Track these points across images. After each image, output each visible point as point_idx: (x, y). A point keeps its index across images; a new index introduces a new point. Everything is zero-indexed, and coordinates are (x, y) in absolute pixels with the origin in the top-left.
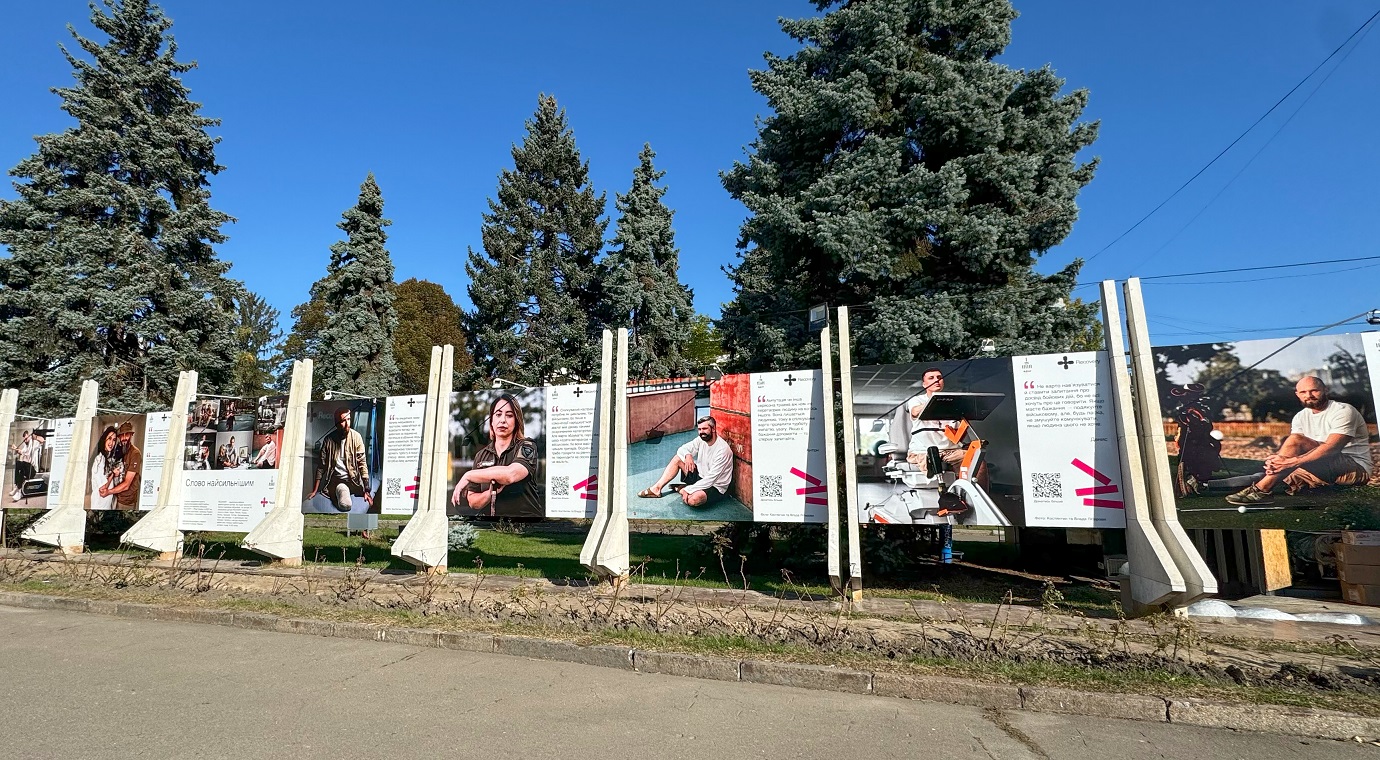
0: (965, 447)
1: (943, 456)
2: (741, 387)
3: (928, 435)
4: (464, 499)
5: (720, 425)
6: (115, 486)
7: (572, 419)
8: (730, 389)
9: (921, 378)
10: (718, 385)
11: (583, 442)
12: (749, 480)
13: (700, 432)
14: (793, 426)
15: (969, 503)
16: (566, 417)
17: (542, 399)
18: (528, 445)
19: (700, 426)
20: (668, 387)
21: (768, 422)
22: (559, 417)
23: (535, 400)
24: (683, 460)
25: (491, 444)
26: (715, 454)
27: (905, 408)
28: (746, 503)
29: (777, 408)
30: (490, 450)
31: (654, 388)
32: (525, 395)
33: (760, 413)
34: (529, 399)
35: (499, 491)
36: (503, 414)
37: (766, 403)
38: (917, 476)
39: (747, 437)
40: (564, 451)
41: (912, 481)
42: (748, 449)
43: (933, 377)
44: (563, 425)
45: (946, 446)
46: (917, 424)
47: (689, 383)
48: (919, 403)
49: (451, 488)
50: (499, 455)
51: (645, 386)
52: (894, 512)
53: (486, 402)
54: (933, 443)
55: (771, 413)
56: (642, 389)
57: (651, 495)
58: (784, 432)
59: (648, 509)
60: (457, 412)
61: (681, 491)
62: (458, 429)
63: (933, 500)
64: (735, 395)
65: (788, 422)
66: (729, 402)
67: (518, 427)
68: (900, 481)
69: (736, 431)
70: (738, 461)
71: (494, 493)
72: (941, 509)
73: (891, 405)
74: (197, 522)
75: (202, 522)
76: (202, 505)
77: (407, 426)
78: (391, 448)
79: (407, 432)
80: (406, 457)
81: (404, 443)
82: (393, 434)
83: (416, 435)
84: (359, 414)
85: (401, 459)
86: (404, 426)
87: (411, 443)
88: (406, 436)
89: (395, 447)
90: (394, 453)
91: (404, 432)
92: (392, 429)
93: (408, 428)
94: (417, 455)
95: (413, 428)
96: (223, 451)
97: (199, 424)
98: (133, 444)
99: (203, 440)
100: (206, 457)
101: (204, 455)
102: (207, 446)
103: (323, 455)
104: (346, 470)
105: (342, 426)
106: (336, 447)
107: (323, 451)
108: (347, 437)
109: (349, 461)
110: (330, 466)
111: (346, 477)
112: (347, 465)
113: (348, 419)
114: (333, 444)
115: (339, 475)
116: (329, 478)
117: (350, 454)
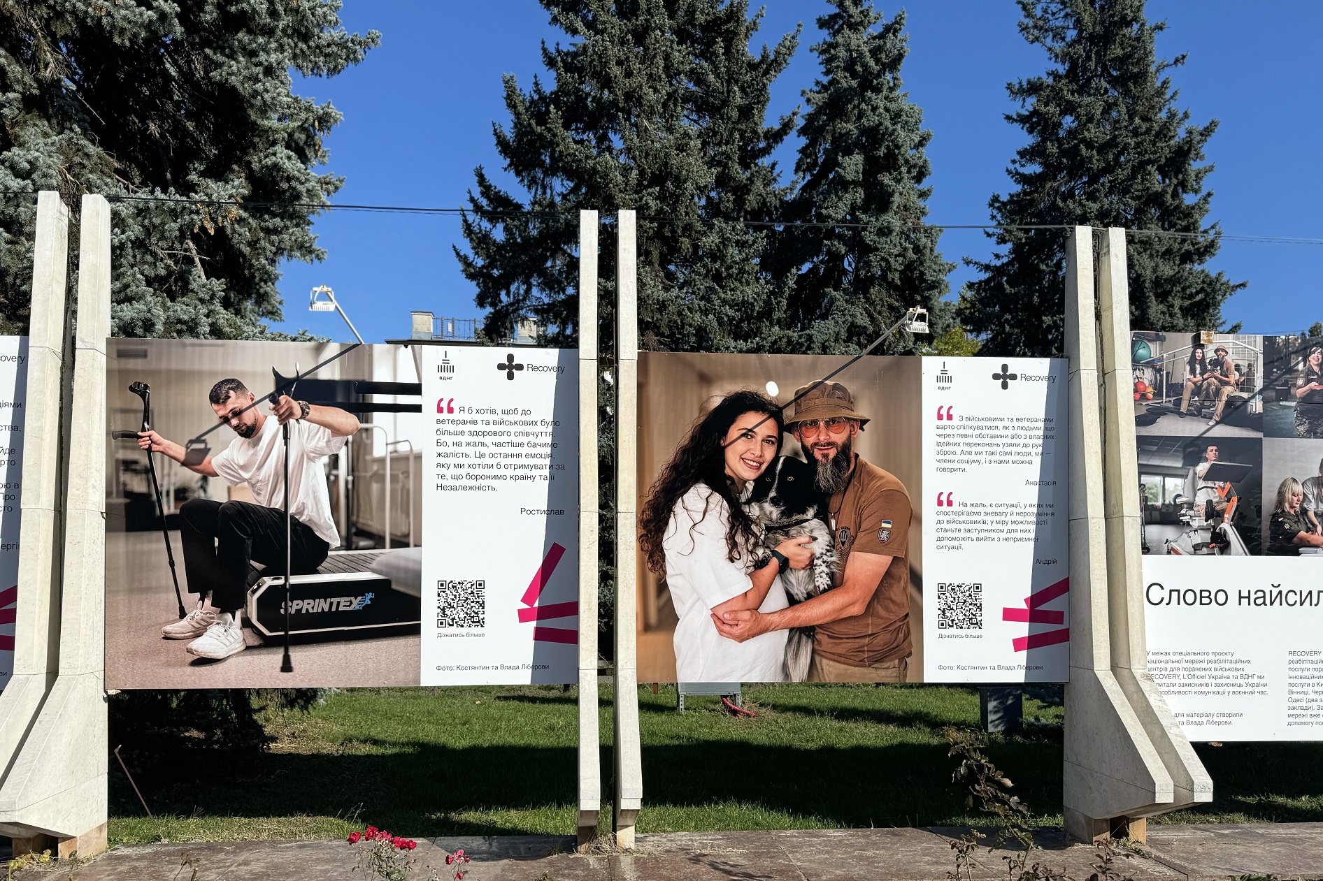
6: (792, 601)
74: (1207, 716)
75: (1224, 715)
76: (1223, 665)
96: (1290, 496)
97: (1184, 408)
98: (864, 457)
99: (1206, 460)
100: (1226, 516)
101: (1219, 508)
102: (1225, 481)
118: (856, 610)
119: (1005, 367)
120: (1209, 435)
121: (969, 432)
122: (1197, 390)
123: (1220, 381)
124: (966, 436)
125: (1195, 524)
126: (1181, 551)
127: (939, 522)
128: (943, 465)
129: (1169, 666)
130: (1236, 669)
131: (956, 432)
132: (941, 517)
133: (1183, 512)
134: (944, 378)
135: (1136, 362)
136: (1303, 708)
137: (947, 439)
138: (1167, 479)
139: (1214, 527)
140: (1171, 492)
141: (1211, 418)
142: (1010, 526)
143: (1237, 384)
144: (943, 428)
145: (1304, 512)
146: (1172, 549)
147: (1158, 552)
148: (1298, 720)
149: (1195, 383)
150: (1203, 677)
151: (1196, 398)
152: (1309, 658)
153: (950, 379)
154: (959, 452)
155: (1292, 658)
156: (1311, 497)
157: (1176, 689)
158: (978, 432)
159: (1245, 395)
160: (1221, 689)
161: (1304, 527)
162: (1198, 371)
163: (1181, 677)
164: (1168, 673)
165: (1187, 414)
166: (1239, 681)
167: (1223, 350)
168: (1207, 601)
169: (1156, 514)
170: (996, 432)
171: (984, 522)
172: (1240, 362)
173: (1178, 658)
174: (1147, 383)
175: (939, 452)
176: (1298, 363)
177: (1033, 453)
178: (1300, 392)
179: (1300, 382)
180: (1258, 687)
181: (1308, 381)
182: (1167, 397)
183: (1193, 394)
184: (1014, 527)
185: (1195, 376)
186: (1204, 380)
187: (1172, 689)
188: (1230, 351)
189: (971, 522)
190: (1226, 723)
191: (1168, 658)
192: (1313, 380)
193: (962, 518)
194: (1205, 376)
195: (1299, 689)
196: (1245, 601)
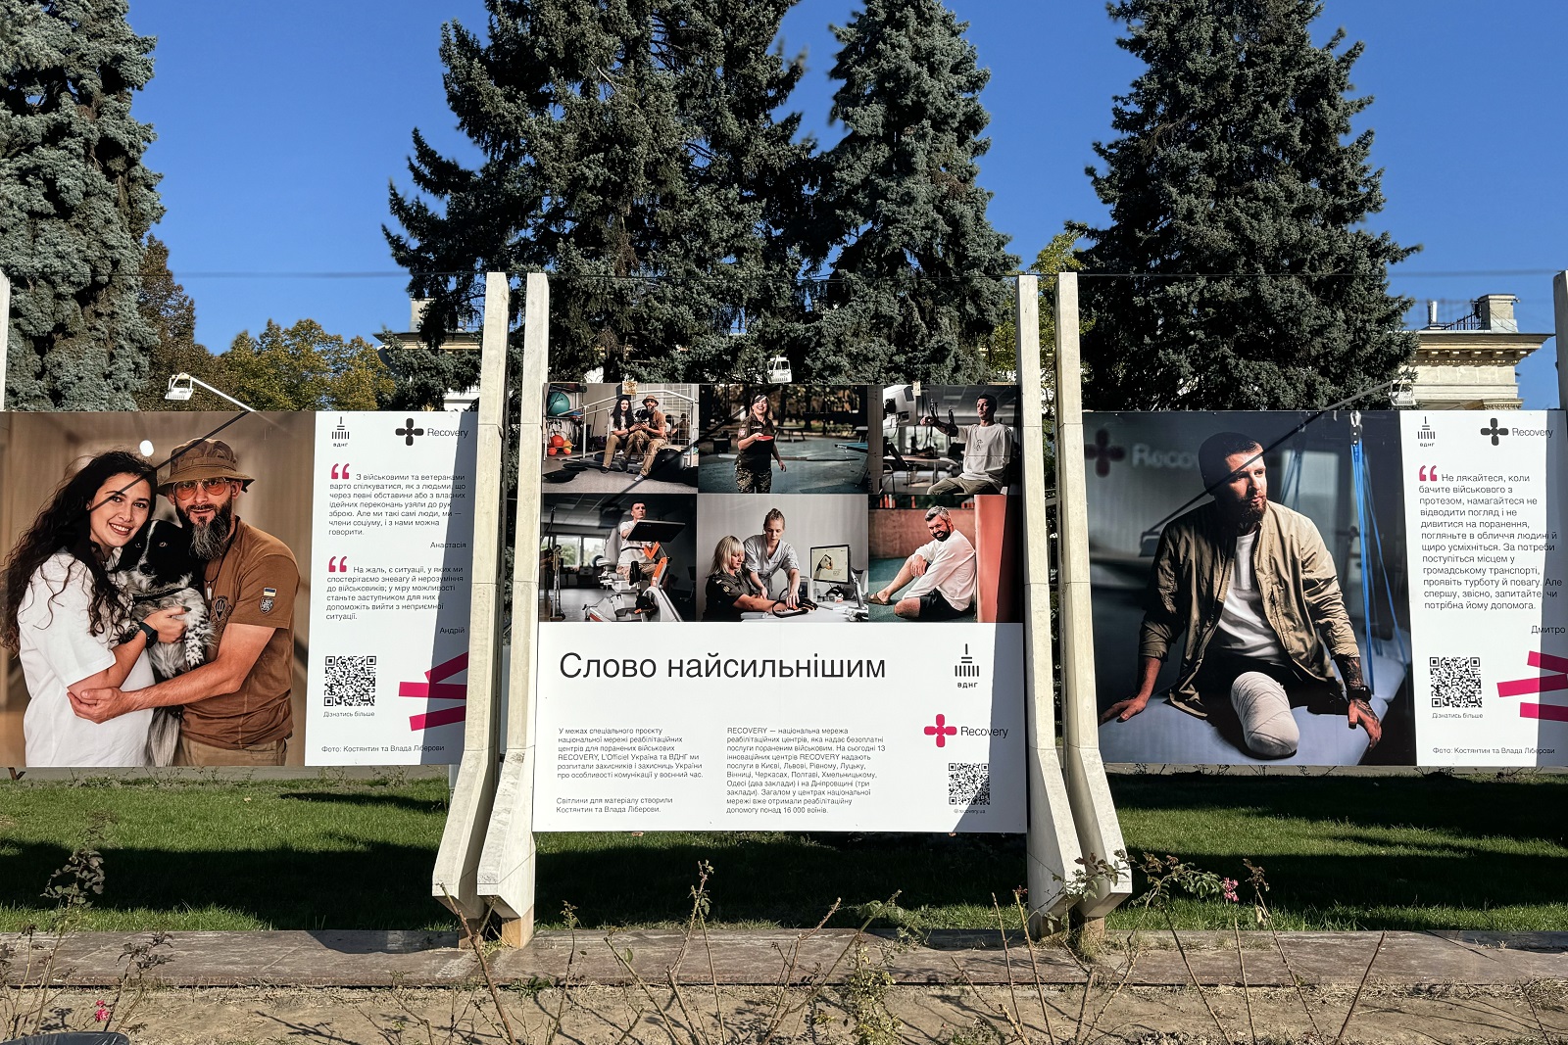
6: (159, 677)
74: (629, 801)
75: (650, 801)
76: (649, 744)
77: (1488, 502)
78: (1432, 565)
79: (1490, 519)
80: (1493, 594)
81: (1480, 553)
82: (1435, 525)
83: (1524, 530)
84: (1298, 458)
85: (1473, 600)
86: (1477, 502)
87: (1509, 554)
88: (1489, 531)
89: (1449, 565)
90: (1448, 583)
91: (1478, 519)
92: (1431, 507)
93: (1492, 507)
94: (1533, 588)
95: (1509, 507)
96: (730, 556)
97: (606, 464)
98: (245, 520)
99: (631, 518)
100: (654, 578)
101: (645, 570)
102: (653, 541)
103: (1163, 580)
104: (1267, 631)
105: (1234, 493)
106: (1214, 557)
107: (1162, 569)
108: (1258, 528)
109: (1273, 602)
110: (1195, 615)
111: (1269, 651)
112: (1268, 615)
113: (1259, 472)
114: (1204, 547)
115: (1239, 646)
116: (1195, 656)
117: (1276, 580)
118: (230, 687)
119: (410, 422)
120: (634, 491)
121: (367, 491)
122: (622, 444)
123: (649, 433)
124: (364, 496)
125: (618, 588)
126: (601, 618)
127: (330, 590)
128: (336, 528)
129: (585, 745)
130: (665, 749)
131: (352, 491)
132: (333, 584)
133: (604, 574)
134: (341, 433)
135: (551, 415)
136: (745, 793)
137: (342, 499)
138: (585, 539)
139: (639, 591)
140: (590, 554)
141: (638, 473)
142: (412, 593)
143: (669, 437)
144: (339, 487)
145: (747, 573)
146: (592, 615)
147: (576, 619)
148: (739, 806)
149: (619, 436)
150: (626, 757)
151: (621, 452)
152: (752, 735)
153: (347, 435)
154: (355, 512)
155: (731, 735)
156: (754, 557)
157: (594, 771)
158: (377, 491)
159: (678, 448)
160: (646, 771)
161: (745, 589)
162: (623, 423)
163: (600, 757)
164: (584, 753)
165: (610, 470)
166: (668, 762)
167: (652, 400)
168: (632, 672)
169: (573, 578)
170: (399, 491)
171: (382, 589)
172: (672, 413)
173: (595, 736)
174: (565, 437)
175: (332, 514)
176: (739, 413)
177: (440, 514)
178: (742, 444)
179: (742, 433)
180: (691, 768)
181: (752, 432)
182: (587, 451)
183: (618, 447)
184: (416, 593)
185: (620, 429)
186: (630, 433)
187: (588, 771)
188: (661, 402)
189: (367, 589)
190: (652, 810)
191: (584, 736)
192: (757, 430)
193: (356, 585)
194: (631, 429)
195: (740, 771)
196: (675, 672)
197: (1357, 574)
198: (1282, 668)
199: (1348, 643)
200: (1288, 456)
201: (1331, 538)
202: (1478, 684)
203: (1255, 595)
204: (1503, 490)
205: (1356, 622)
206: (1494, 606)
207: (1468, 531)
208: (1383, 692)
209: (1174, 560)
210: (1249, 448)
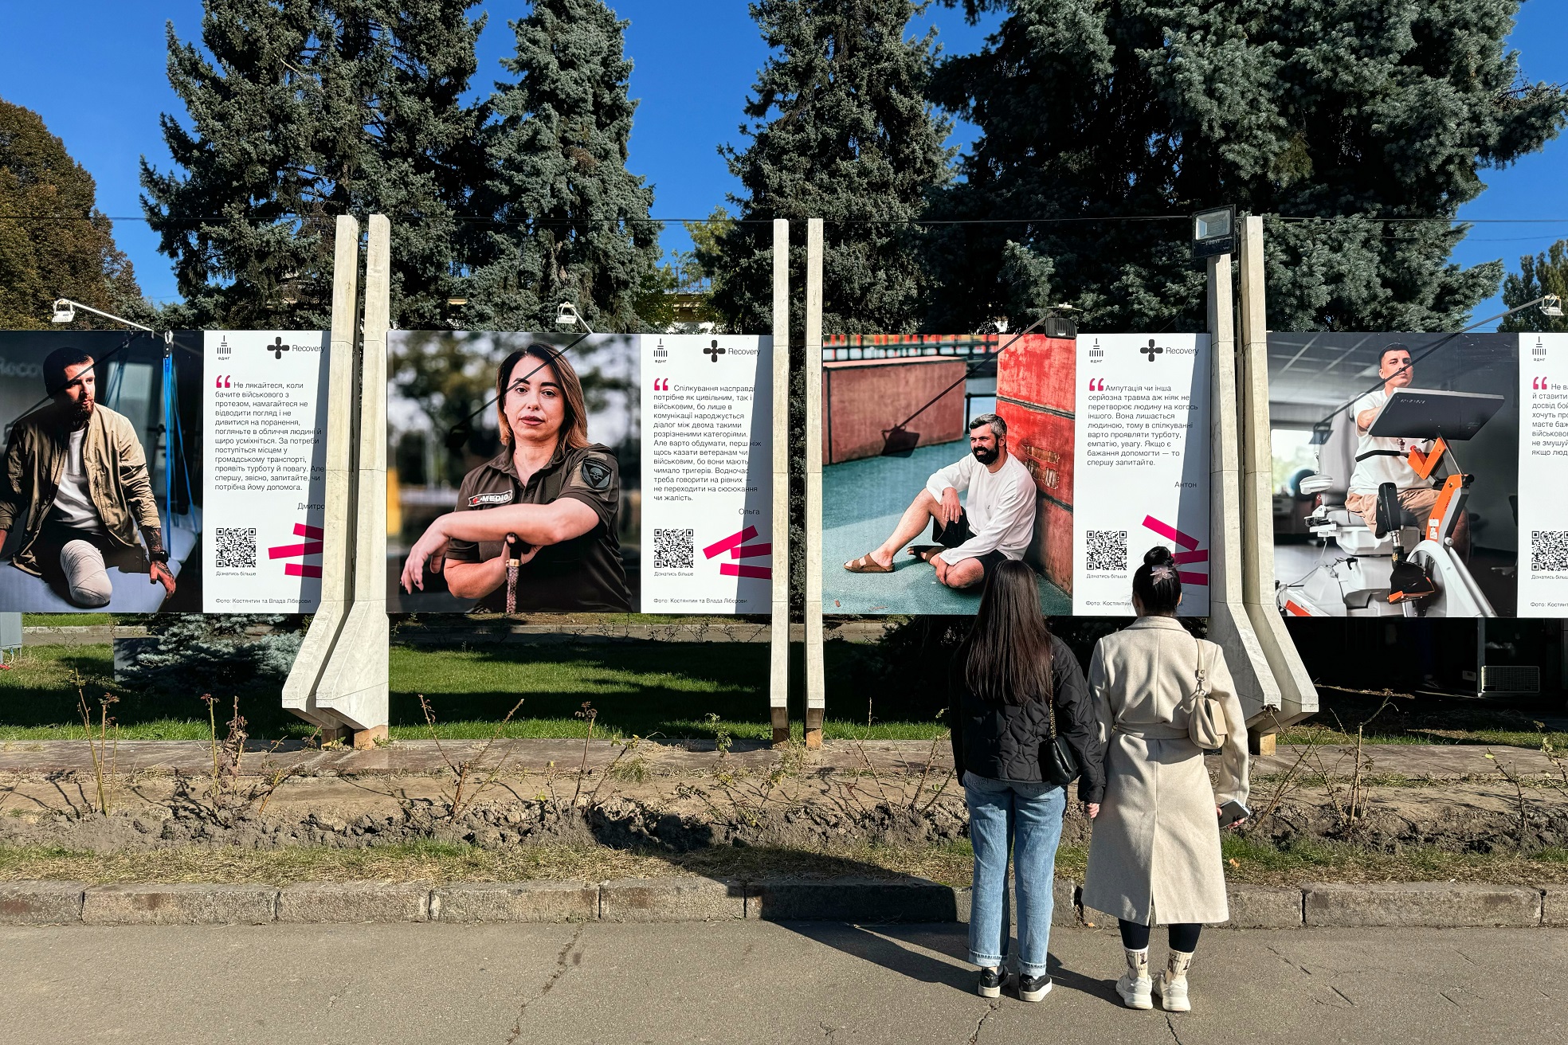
0: (1439, 485)
1: (1403, 500)
2: (1057, 358)
3: (1382, 462)
4: (434, 579)
5: (1014, 432)
7: (700, 407)
8: (1037, 361)
9: (1378, 360)
10: (1013, 354)
11: (726, 458)
12: (1065, 539)
13: (974, 444)
14: (1152, 439)
15: (1437, 579)
16: (685, 402)
17: (630, 361)
18: (597, 461)
19: (976, 433)
20: (912, 352)
21: (1105, 430)
22: (671, 403)
23: (612, 362)
24: (939, 498)
25: (503, 456)
26: (1001, 489)
27: (1348, 414)
28: (1059, 581)
29: (1124, 402)
30: (501, 467)
31: (882, 353)
32: (587, 350)
33: (1094, 412)
34: (599, 359)
35: (527, 558)
36: (533, 390)
37: (1105, 392)
38: (1359, 536)
39: (1065, 458)
40: (682, 475)
41: (1350, 543)
42: (1065, 480)
43: (1396, 361)
44: (680, 421)
45: (1408, 483)
46: (1365, 443)
47: (954, 347)
48: (1371, 405)
49: (397, 551)
50: (525, 477)
51: (862, 348)
52: (1319, 597)
53: (487, 359)
54: (1388, 475)
55: (1113, 412)
56: (855, 353)
57: (871, 568)
58: (1134, 449)
59: (866, 594)
60: (408, 376)
61: (934, 560)
62: (411, 416)
63: (1381, 574)
64: (1047, 375)
65: (1144, 430)
66: (1035, 387)
67: (571, 420)
68: (1332, 542)
69: (1044, 444)
70: (1046, 503)
71: (513, 563)
72: (1394, 590)
73: (1325, 407)
77: (269, 405)
78: (223, 455)
79: (270, 418)
80: (269, 478)
81: (261, 446)
82: (227, 423)
83: (295, 427)
84: (121, 369)
85: (253, 483)
86: (261, 404)
87: (283, 446)
88: (268, 428)
89: (236, 455)
90: (233, 469)
91: (260, 419)
92: (224, 409)
93: (272, 409)
94: (301, 474)
95: (285, 409)
103: (12, 469)
104: (90, 508)
105: (69, 396)
106: (52, 449)
107: (12, 458)
108: (87, 425)
109: (97, 484)
110: (36, 495)
111: (91, 523)
112: (92, 495)
113: (89, 380)
114: (45, 441)
115: (68, 520)
116: (34, 528)
117: (99, 467)
197: (162, 462)
198: (100, 536)
199: (152, 517)
200: (113, 367)
201: (144, 433)
202: (254, 549)
203: (83, 479)
204: (281, 395)
205: (160, 500)
206: (270, 488)
207: (252, 427)
208: (178, 555)
209: (21, 451)
210: (82, 361)
